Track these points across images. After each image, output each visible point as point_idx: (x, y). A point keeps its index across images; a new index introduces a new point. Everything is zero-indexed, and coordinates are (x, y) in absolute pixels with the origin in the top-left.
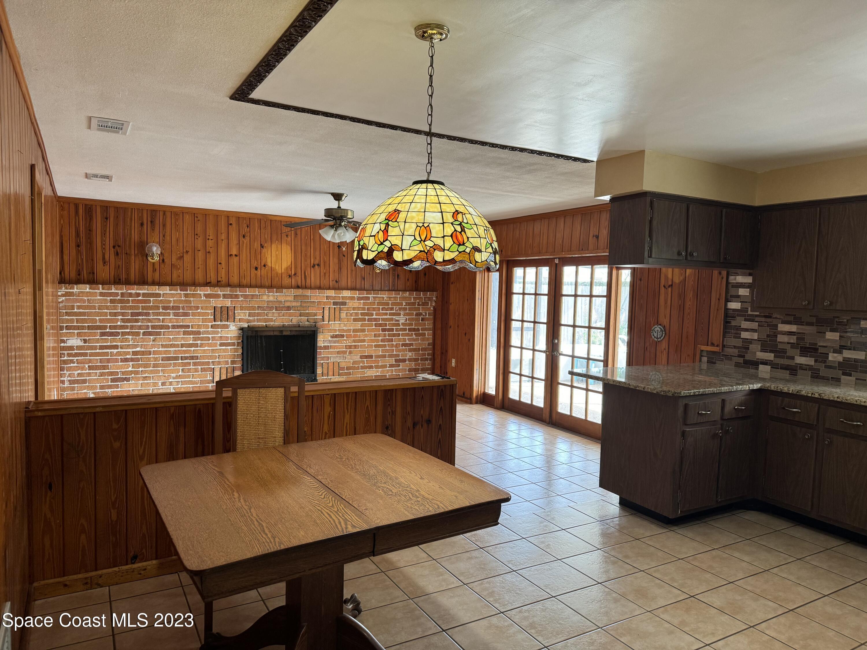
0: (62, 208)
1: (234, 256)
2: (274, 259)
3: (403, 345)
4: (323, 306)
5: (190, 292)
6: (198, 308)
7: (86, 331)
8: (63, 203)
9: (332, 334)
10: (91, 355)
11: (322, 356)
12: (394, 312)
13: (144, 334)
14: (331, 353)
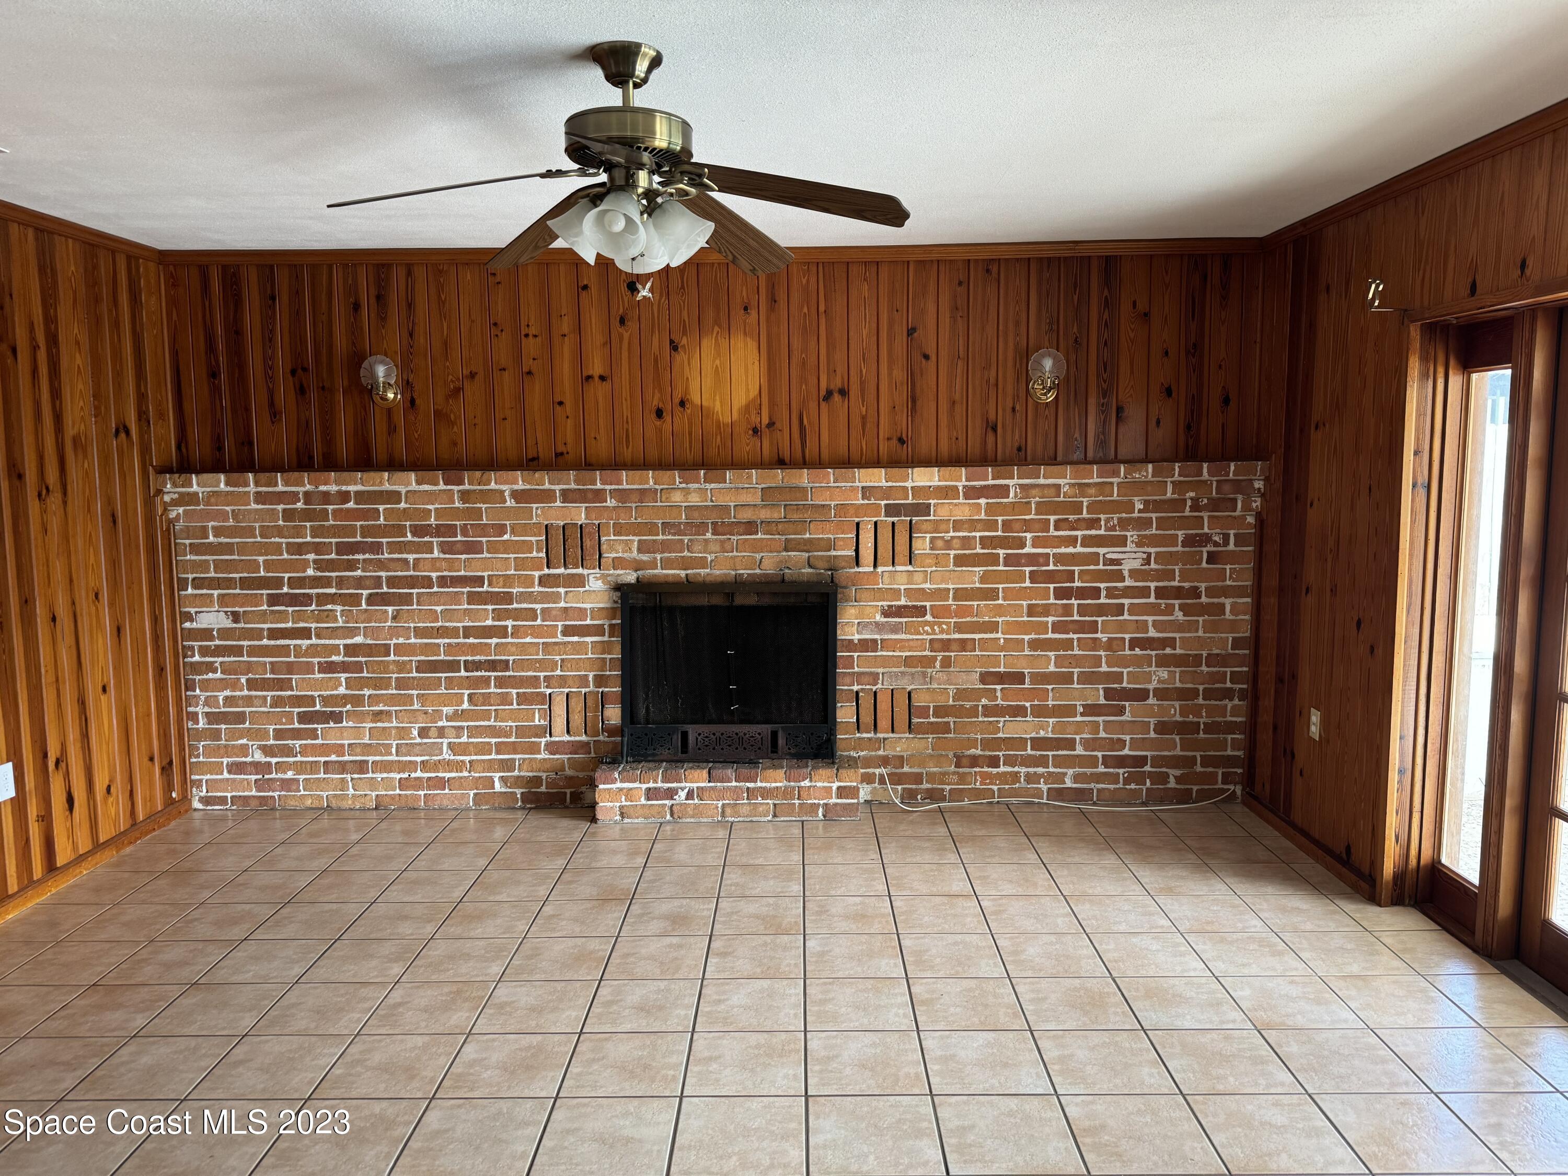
0: (174, 282)
1: (597, 379)
2: (708, 382)
3: (1134, 643)
4: (857, 520)
5: (472, 487)
6: (501, 530)
7: (238, 591)
8: (175, 266)
9: (885, 603)
10: (253, 651)
11: (856, 669)
12: (1102, 532)
13: (371, 600)
14: (885, 662)
